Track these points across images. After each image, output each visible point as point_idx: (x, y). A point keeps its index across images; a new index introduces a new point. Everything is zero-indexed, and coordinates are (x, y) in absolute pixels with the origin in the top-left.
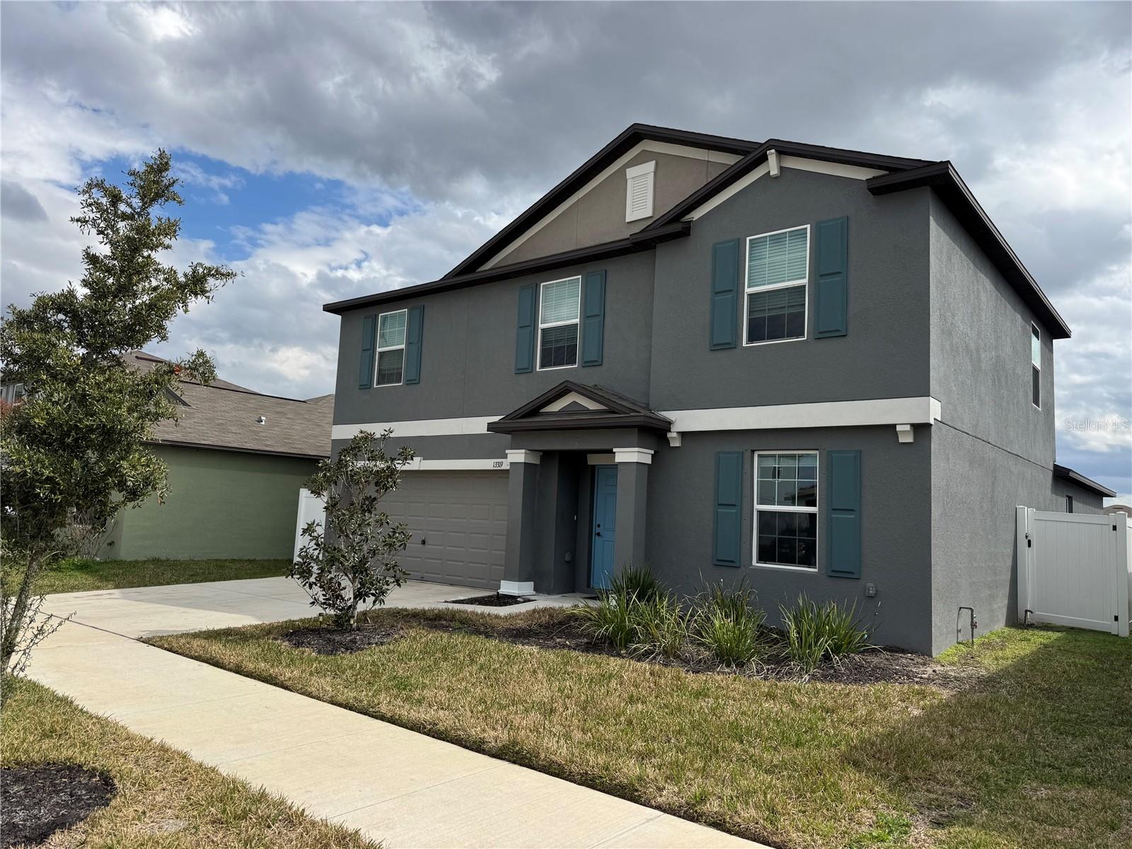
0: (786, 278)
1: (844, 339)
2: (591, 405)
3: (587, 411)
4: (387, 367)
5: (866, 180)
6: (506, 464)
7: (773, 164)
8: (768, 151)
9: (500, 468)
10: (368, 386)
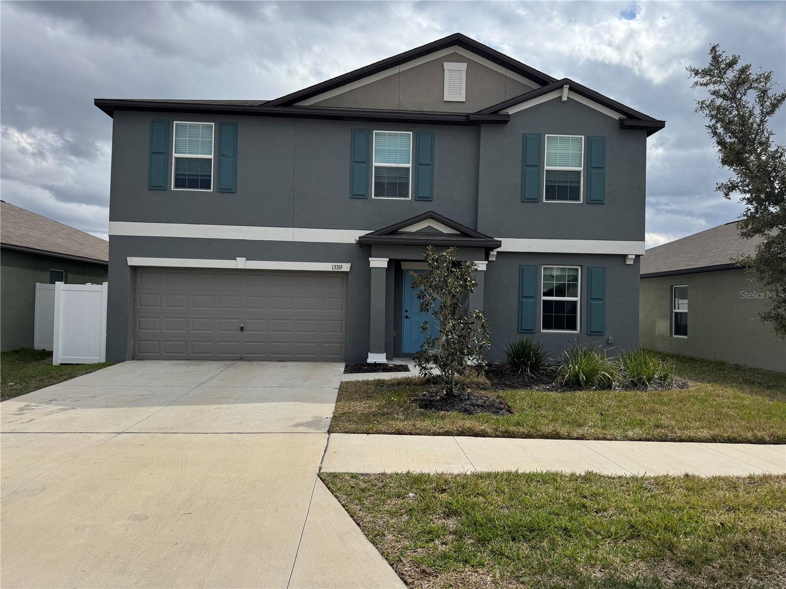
0: (570, 165)
1: (602, 205)
2: (444, 230)
3: (441, 234)
4: (187, 173)
5: (617, 119)
6: (346, 267)
7: (566, 94)
8: (563, 86)
9: (339, 270)
10: (163, 188)
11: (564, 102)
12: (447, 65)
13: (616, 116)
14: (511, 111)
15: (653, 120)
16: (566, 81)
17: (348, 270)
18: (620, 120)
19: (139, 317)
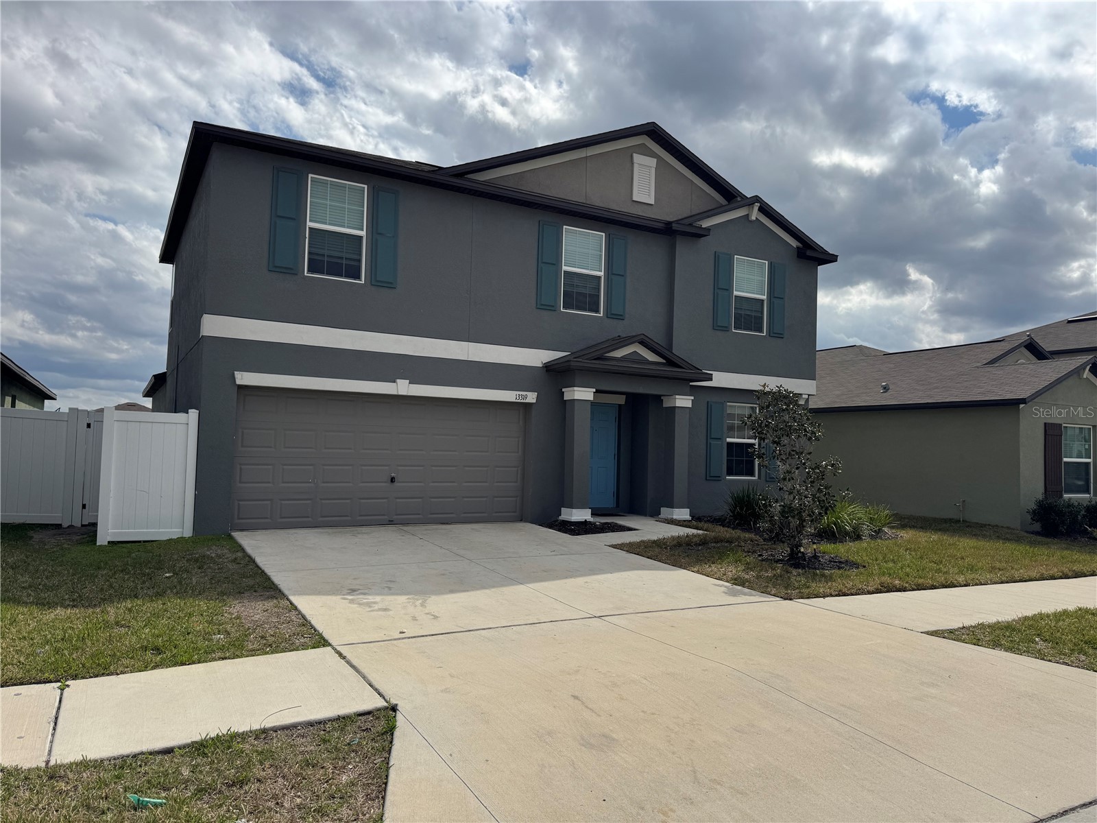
0: (755, 292)
1: (782, 339)
2: (651, 357)
4: (326, 252)
5: (795, 246)
6: (531, 397)
7: (755, 214)
8: (754, 203)
9: (524, 401)
10: (292, 271)
11: (751, 221)
12: (637, 158)
13: (794, 243)
14: (706, 224)
15: (825, 252)
16: (757, 199)
17: (534, 401)
18: (798, 248)
19: (240, 464)
